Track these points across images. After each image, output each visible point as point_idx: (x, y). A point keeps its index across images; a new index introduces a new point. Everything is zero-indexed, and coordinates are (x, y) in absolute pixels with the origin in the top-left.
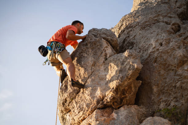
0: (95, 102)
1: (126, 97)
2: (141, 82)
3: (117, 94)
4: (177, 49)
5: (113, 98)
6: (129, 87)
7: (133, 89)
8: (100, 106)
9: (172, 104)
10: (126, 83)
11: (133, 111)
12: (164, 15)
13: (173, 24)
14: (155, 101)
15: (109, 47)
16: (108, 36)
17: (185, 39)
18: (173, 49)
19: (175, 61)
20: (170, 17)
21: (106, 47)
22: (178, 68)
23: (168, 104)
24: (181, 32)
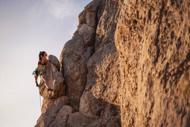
0: (49, 95)
1: (60, 93)
2: (65, 86)
3: (55, 93)
5: (54, 95)
6: (61, 89)
7: (62, 89)
8: (50, 97)
9: (75, 97)
10: (58, 88)
11: (62, 99)
12: (76, 49)
13: (78, 56)
14: (70, 95)
15: (54, 68)
16: (54, 61)
17: (80, 65)
18: (75, 72)
19: (75, 78)
20: (78, 50)
21: (53, 68)
22: (76, 81)
23: (74, 97)
24: (80, 61)
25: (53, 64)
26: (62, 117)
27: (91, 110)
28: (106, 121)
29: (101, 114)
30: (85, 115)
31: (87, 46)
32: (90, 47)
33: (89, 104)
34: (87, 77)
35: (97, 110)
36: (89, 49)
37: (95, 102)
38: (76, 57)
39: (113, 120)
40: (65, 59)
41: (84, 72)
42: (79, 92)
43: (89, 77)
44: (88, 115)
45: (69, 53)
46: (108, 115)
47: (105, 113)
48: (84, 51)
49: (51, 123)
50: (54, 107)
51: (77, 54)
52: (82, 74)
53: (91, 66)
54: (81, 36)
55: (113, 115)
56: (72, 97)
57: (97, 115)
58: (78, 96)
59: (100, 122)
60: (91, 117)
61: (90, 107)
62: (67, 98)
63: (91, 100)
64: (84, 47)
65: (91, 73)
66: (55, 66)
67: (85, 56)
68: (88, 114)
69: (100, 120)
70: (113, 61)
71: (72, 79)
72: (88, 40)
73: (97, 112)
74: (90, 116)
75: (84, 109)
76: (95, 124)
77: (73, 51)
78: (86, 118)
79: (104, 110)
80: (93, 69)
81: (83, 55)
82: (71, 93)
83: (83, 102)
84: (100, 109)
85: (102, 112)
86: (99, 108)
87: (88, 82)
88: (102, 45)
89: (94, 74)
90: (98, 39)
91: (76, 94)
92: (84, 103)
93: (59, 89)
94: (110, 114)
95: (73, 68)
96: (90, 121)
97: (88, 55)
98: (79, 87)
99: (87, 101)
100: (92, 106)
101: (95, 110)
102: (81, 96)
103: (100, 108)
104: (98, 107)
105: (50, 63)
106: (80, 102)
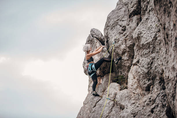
1: (106, 70)
4: (122, 45)
6: (106, 65)
7: (108, 66)
9: (123, 73)
11: (109, 77)
12: (121, 19)
13: (123, 27)
14: (117, 71)
15: (98, 42)
16: (97, 35)
17: (126, 37)
18: (120, 45)
19: (121, 52)
20: (123, 21)
21: (96, 42)
22: (122, 56)
23: (121, 73)
24: (125, 32)
25: (97, 38)
26: (109, 96)
27: (140, 86)
28: (155, 96)
29: (151, 89)
30: (134, 92)
31: (133, 15)
32: (136, 16)
33: (137, 80)
34: (134, 50)
35: (146, 85)
36: (135, 18)
37: (143, 76)
38: (121, 28)
39: (163, 94)
40: (109, 32)
41: (131, 45)
42: (126, 68)
43: (137, 50)
44: (138, 92)
45: (113, 24)
46: (158, 89)
47: (155, 88)
48: (129, 21)
49: (98, 103)
50: (101, 85)
51: (121, 25)
52: (128, 47)
53: (137, 37)
54: (126, 5)
55: (162, 89)
56: (120, 74)
57: (146, 91)
58: (126, 72)
59: (150, 97)
60: (140, 94)
61: (139, 82)
62: (114, 75)
63: (140, 75)
64: (130, 16)
65: (137, 45)
66: (98, 41)
67: (130, 27)
68: (137, 90)
69: (150, 95)
70: (159, 29)
71: (118, 54)
72: (133, 8)
73: (146, 87)
74: (139, 92)
75: (132, 86)
76: (144, 100)
77: (117, 22)
78: (135, 95)
79: (153, 84)
80: (140, 41)
81: (128, 25)
82: (118, 69)
83: (131, 79)
84: (150, 84)
85: (151, 87)
86: (148, 83)
87: (136, 55)
88: (148, 13)
89: (141, 46)
90: (143, 7)
91: (123, 70)
92: (133, 78)
93: (104, 65)
94: (159, 89)
95: (118, 41)
96: (140, 97)
97: (134, 25)
98: (125, 62)
99: (135, 77)
100: (141, 81)
101: (144, 86)
102: (128, 71)
103: (150, 82)
104: (147, 81)
105: (93, 38)
106: (128, 78)
